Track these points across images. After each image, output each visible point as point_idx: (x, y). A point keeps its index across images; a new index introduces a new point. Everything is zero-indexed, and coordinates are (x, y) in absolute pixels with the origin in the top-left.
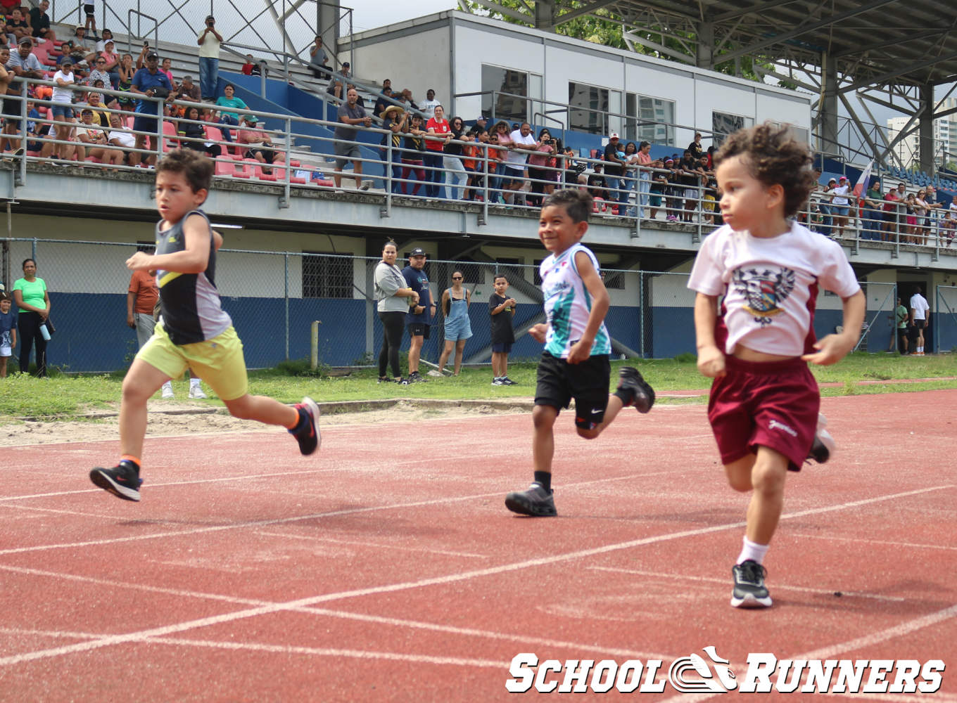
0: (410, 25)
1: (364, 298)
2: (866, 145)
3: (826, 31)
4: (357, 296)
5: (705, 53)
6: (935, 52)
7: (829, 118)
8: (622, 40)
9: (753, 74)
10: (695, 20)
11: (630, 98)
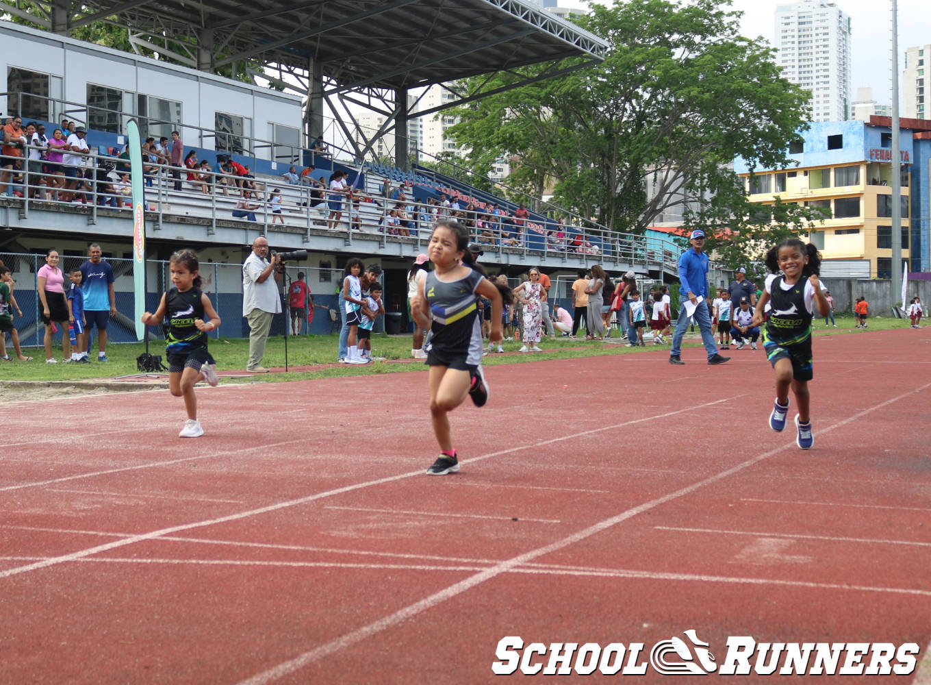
2: (348, 142)
3: (315, 39)
5: (206, 57)
6: (410, 60)
7: (316, 118)
8: (126, 42)
9: (245, 75)
10: (197, 26)
11: (142, 99)
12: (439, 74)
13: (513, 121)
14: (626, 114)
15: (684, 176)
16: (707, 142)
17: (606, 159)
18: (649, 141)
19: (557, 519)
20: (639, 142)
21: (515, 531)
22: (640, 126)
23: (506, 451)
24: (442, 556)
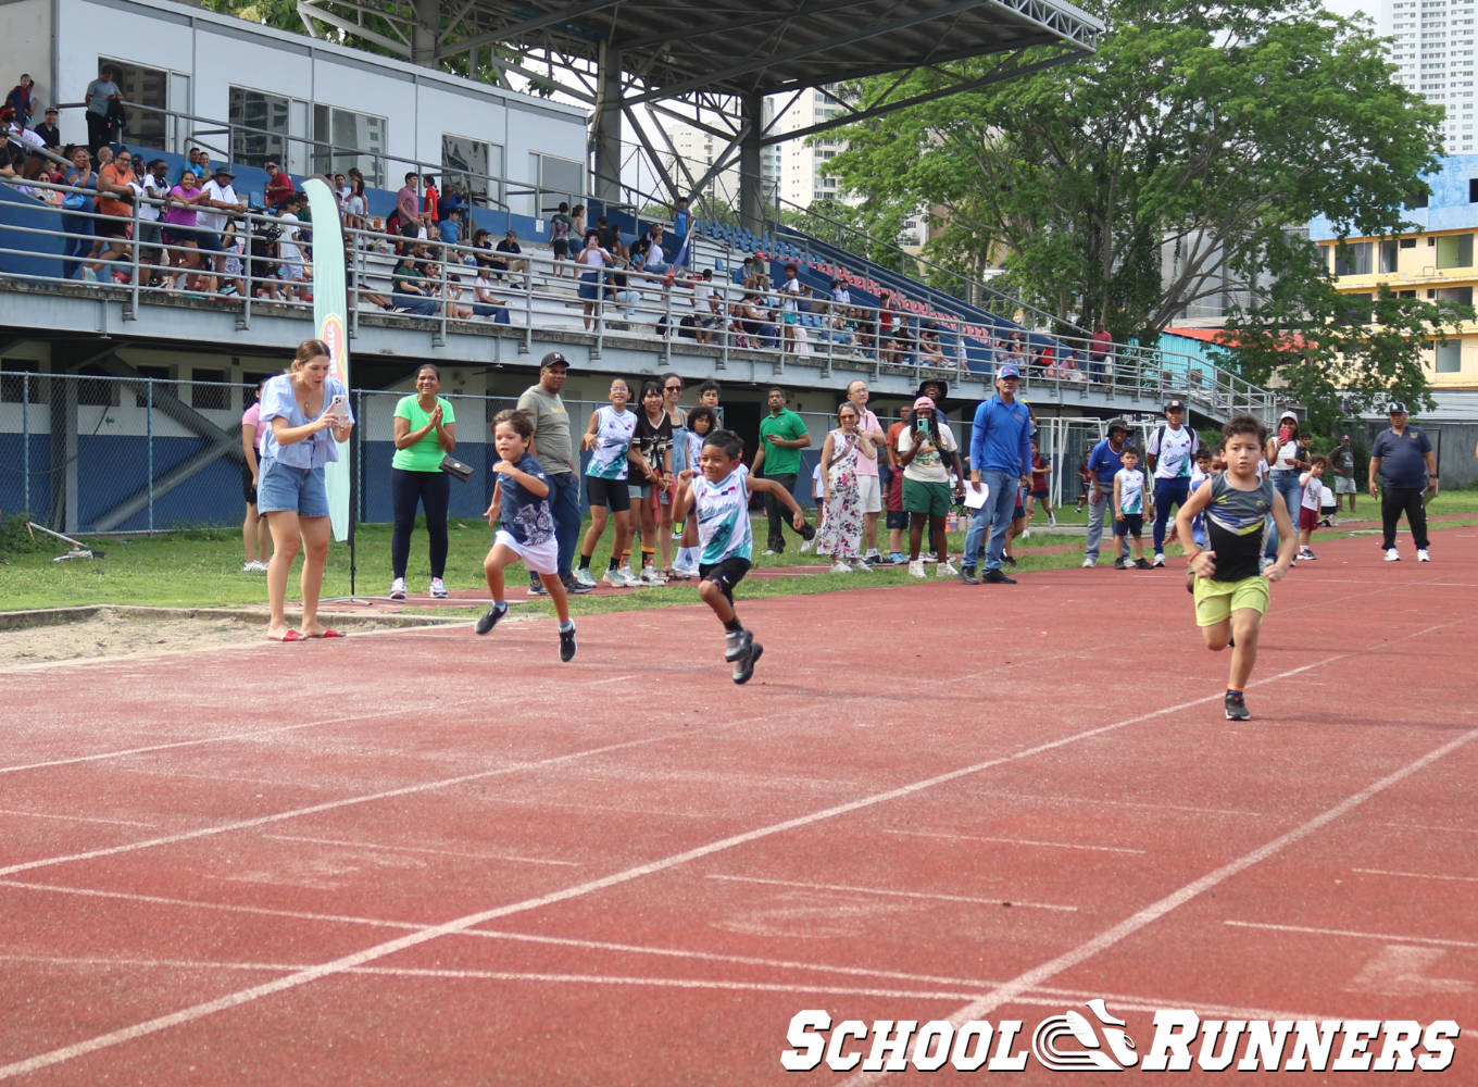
13: (940, 150)
14: (1131, 140)
15: (1227, 246)
16: (1267, 189)
17: (1095, 216)
18: (1170, 188)
19: (1072, 904)
20: (1153, 189)
21: (1011, 926)
22: (1153, 161)
23: (970, 769)
24: (907, 972)
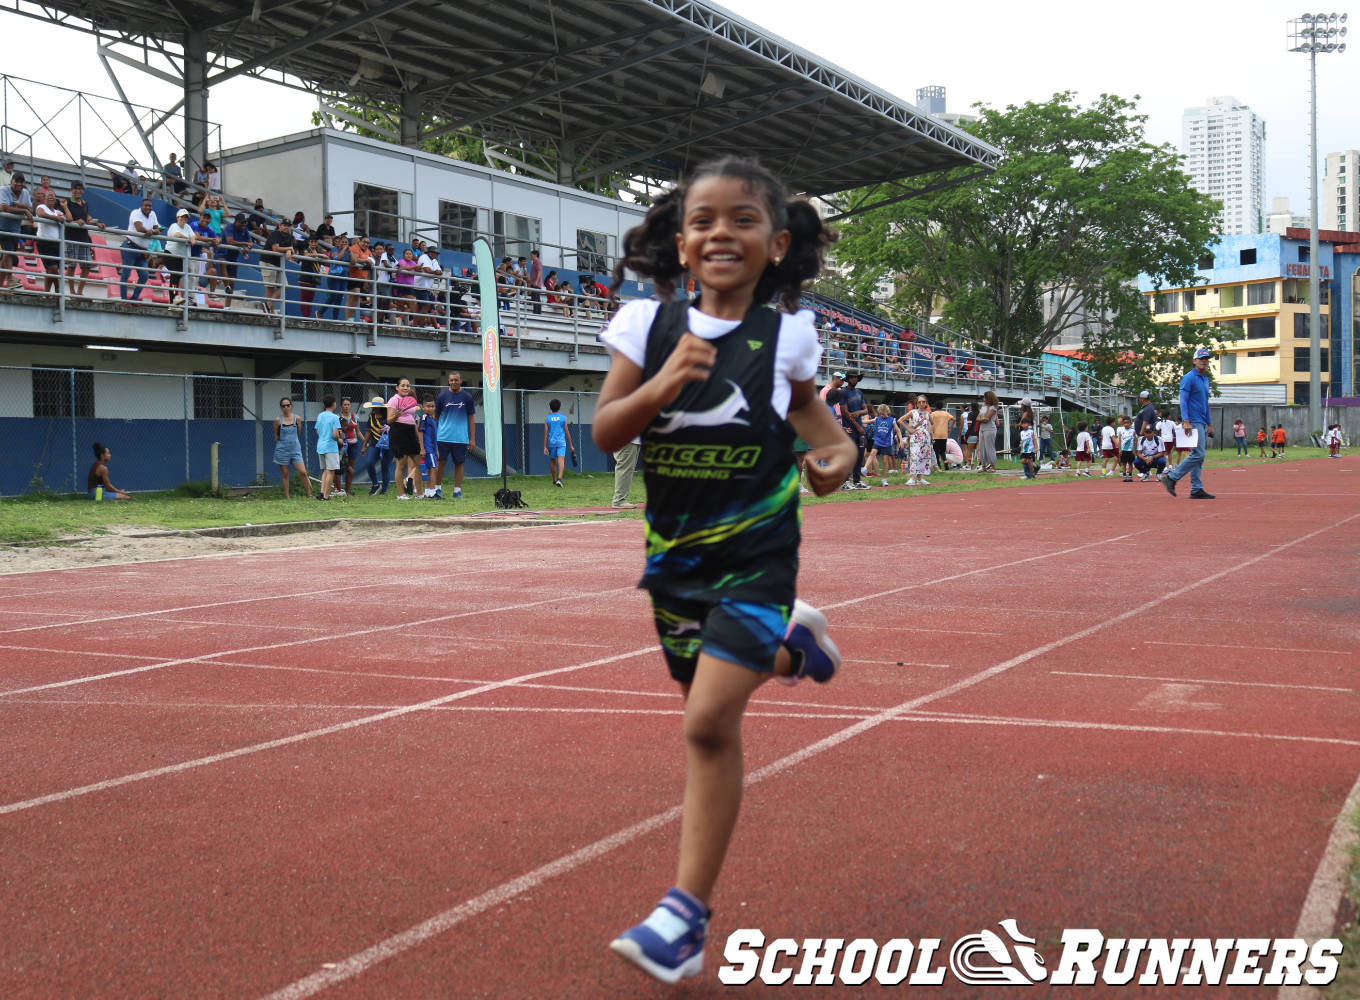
0: (282, 142)
1: (253, 418)
3: (683, 150)
4: (247, 416)
5: (566, 171)
6: (787, 171)
8: (481, 155)
9: (609, 189)
10: (556, 137)
11: (498, 216)
12: (818, 187)
13: (898, 237)
14: (1021, 228)
15: (1084, 294)
16: (1109, 257)
17: (999, 278)
18: (1046, 257)
19: (946, 664)
20: (1035, 258)
21: (900, 676)
22: (1035, 241)
